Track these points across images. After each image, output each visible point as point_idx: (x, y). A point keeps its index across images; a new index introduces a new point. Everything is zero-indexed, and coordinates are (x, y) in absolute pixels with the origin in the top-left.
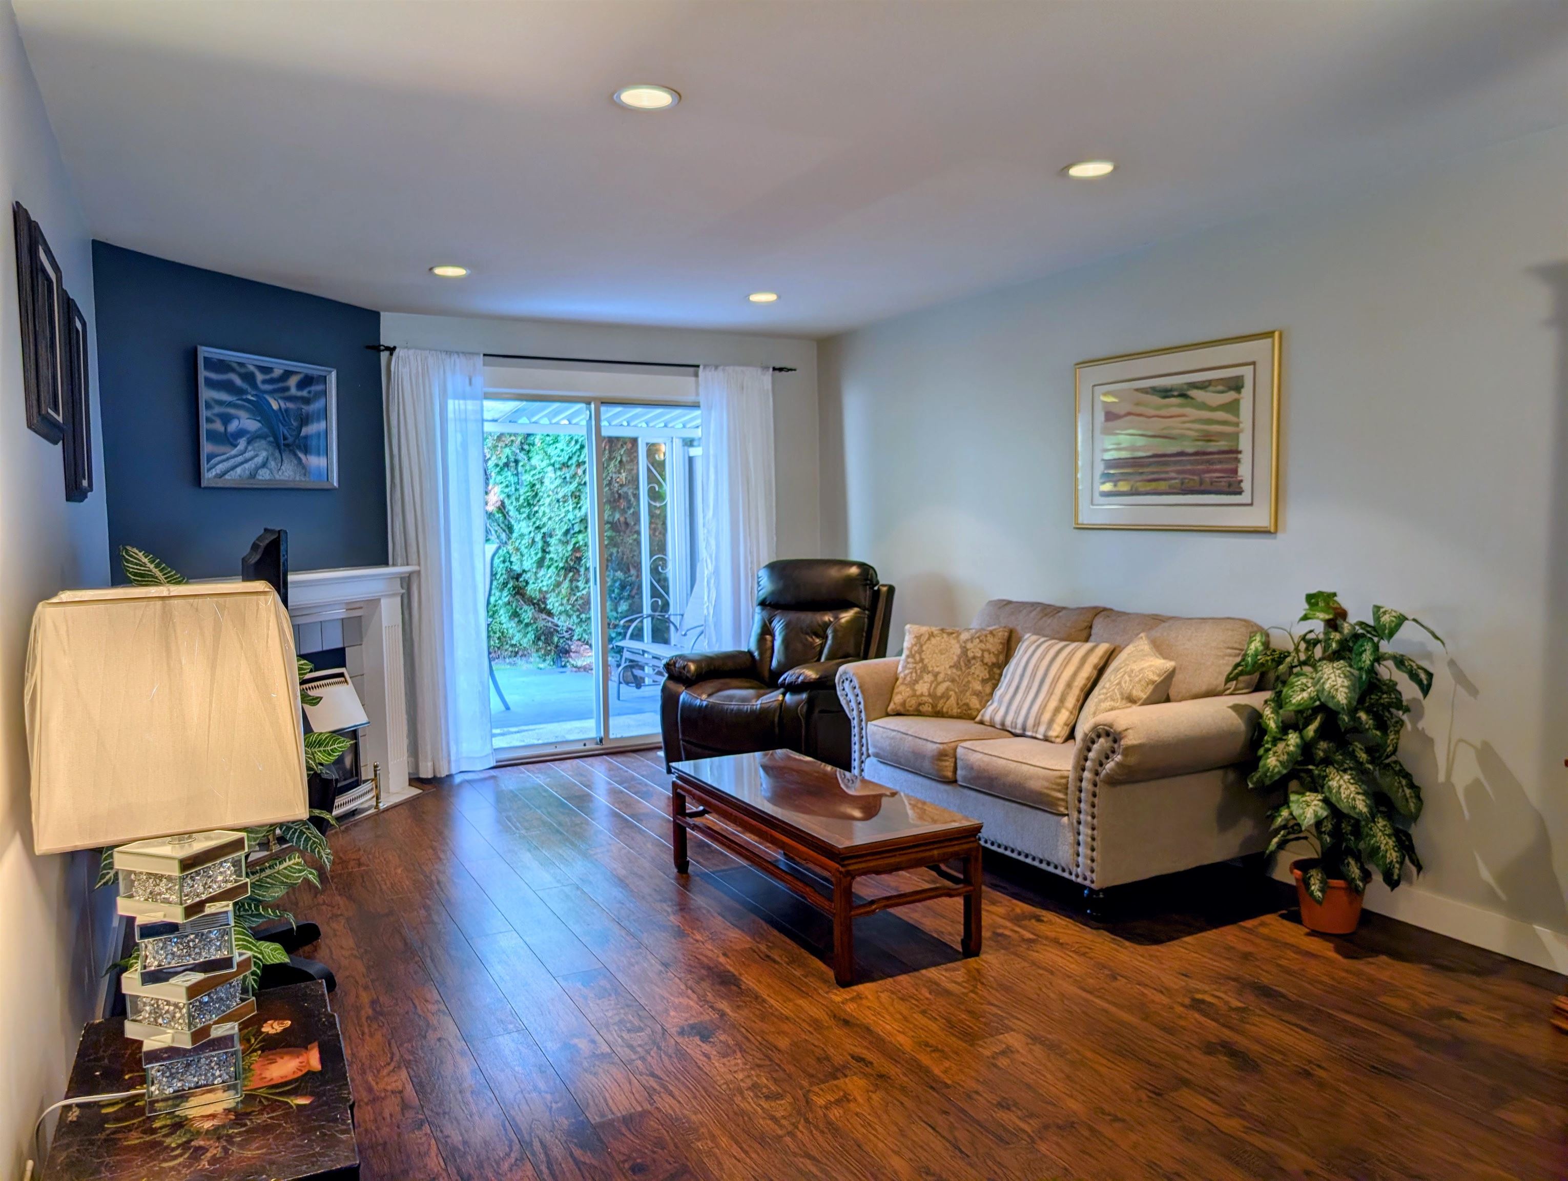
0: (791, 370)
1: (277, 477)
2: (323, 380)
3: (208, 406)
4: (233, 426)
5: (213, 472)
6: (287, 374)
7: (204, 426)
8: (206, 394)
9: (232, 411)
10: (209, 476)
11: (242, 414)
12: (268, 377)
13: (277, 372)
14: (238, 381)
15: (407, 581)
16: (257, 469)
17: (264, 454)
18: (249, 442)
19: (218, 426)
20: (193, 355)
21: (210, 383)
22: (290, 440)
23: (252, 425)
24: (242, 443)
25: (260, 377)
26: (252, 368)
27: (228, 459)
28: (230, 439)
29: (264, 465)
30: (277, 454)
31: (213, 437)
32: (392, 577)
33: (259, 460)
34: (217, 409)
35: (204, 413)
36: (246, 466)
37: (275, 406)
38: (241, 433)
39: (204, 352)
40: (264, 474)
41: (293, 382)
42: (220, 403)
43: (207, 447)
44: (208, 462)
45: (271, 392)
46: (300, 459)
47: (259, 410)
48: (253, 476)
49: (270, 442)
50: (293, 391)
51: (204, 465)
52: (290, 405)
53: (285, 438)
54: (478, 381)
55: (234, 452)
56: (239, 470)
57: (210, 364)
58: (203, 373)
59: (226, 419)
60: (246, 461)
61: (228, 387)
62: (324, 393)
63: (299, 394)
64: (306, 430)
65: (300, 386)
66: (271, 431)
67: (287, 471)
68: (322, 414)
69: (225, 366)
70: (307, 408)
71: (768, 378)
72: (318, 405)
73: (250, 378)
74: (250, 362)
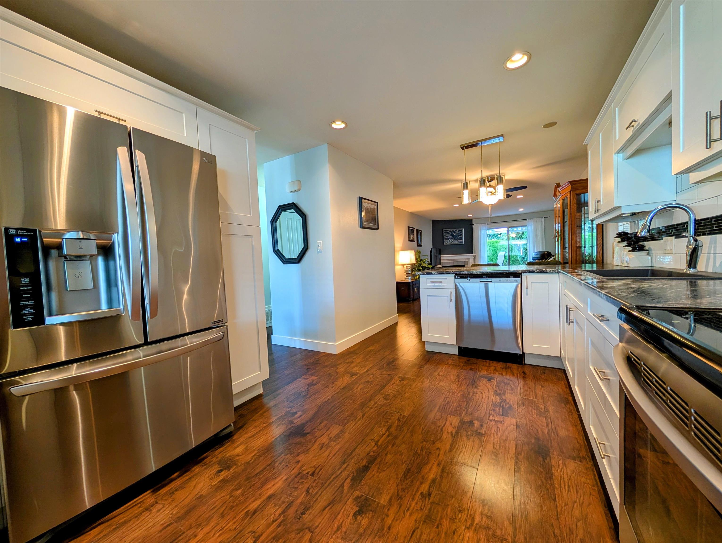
0: (549, 217)
2: (462, 230)
3: (445, 235)
4: (448, 237)
6: (456, 230)
10: (445, 244)
13: (455, 230)
14: (449, 232)
15: (475, 256)
17: (453, 240)
19: (446, 238)
20: (443, 230)
21: (445, 233)
22: (457, 238)
23: (451, 237)
24: (450, 239)
25: (452, 231)
27: (447, 241)
28: (448, 239)
29: (453, 242)
30: (455, 240)
31: (445, 239)
32: (472, 255)
35: (444, 236)
38: (449, 238)
39: (444, 230)
40: (453, 243)
41: (457, 231)
42: (447, 235)
43: (444, 240)
44: (445, 242)
45: (454, 233)
46: (458, 241)
47: (452, 235)
48: (451, 243)
52: (457, 234)
54: (486, 227)
56: (449, 242)
57: (445, 231)
59: (447, 237)
61: (448, 233)
62: (462, 232)
64: (459, 237)
65: (458, 231)
66: (454, 238)
67: (456, 242)
68: (462, 235)
69: (447, 231)
70: (459, 234)
71: (543, 219)
72: (461, 233)
73: (451, 231)
74: (451, 229)
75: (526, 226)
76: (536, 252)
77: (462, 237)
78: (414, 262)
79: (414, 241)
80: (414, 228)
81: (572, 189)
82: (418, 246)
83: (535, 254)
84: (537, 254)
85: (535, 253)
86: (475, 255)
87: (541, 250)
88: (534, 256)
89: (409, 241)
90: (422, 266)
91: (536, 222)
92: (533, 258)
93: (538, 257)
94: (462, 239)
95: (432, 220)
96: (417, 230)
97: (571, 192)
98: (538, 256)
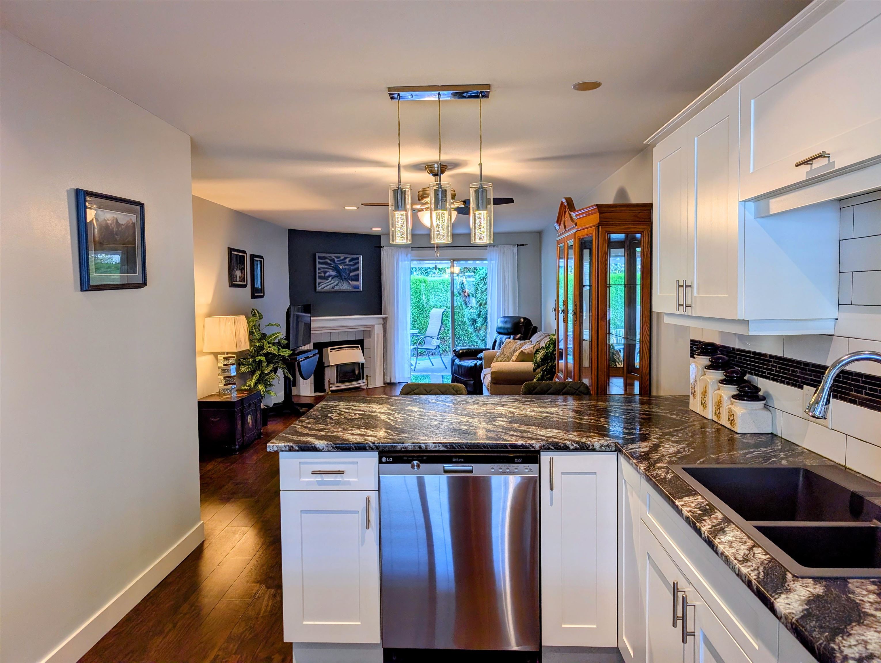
0: (525, 245)
1: (341, 288)
2: (358, 259)
3: (319, 269)
4: (327, 274)
5: (321, 287)
6: (345, 258)
7: (318, 275)
8: (318, 266)
9: (327, 270)
10: (319, 289)
11: (330, 271)
12: (339, 259)
13: (342, 258)
14: (329, 262)
15: (385, 320)
16: (335, 286)
17: (337, 282)
18: (332, 278)
19: (323, 274)
20: (315, 256)
21: (320, 263)
22: (346, 277)
23: (333, 273)
24: (330, 279)
25: (336, 260)
26: (334, 257)
27: (325, 284)
28: (326, 278)
29: (337, 285)
30: (342, 281)
31: (320, 278)
32: (379, 318)
33: (335, 283)
34: (322, 270)
35: (318, 271)
36: (331, 285)
37: (341, 267)
38: (330, 276)
39: (317, 255)
40: (337, 288)
41: (347, 260)
42: (324, 268)
43: (318, 281)
44: (319, 284)
45: (340, 264)
46: (349, 283)
47: (336, 269)
48: (333, 288)
49: (339, 278)
50: (347, 263)
51: (318, 286)
52: (346, 267)
53: (344, 277)
54: (409, 255)
55: (328, 281)
56: (329, 287)
57: (320, 258)
58: (318, 260)
59: (325, 272)
60: (331, 284)
61: (326, 263)
62: (358, 263)
63: (350, 263)
64: (351, 274)
65: (350, 261)
66: (340, 275)
67: (345, 286)
68: (358, 269)
69: (325, 258)
70: (352, 268)
71: (515, 249)
72: (356, 266)
73: (333, 260)
74: (333, 256)
75: (486, 260)
76: (503, 317)
77: (358, 275)
78: (245, 346)
79: (245, 286)
80: (244, 252)
81: (600, 221)
82: (253, 297)
83: (502, 322)
84: (506, 322)
85: (503, 319)
86: (386, 318)
87: (511, 314)
88: (501, 325)
89: (232, 285)
90: (265, 351)
91: (504, 253)
92: (499, 328)
93: (507, 329)
94: (357, 280)
95: (289, 230)
96: (253, 257)
97: (598, 227)
98: (508, 326)
